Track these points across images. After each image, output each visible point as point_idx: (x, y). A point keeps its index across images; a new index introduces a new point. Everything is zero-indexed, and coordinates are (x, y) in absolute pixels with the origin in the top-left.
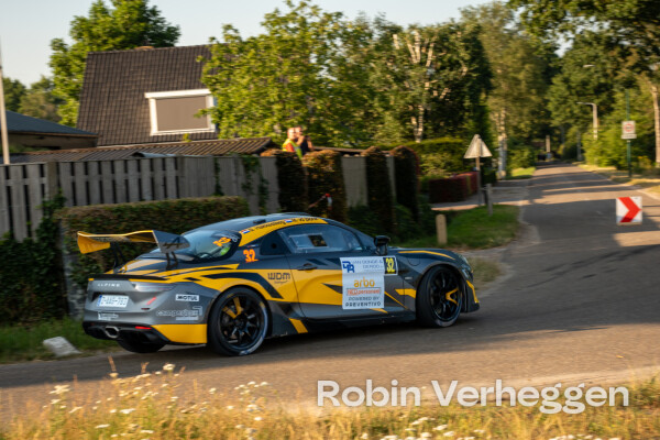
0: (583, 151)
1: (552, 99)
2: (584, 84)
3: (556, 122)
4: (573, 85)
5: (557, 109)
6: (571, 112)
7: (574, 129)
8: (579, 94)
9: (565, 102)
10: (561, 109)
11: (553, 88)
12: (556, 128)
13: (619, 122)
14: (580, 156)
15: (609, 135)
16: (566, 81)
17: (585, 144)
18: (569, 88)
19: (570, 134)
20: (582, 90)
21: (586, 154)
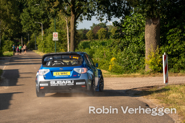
0: (37, 45)
1: (23, 19)
2: (37, 14)
3: (24, 30)
4: (32, 13)
5: (25, 24)
6: (31, 26)
7: (33, 35)
8: (35, 18)
9: (28, 21)
10: (27, 25)
11: (23, 14)
12: (25, 33)
13: (52, 33)
14: (36, 48)
15: (48, 39)
16: (29, 11)
17: (38, 42)
18: (30, 15)
19: (32, 37)
20: (36, 16)
21: (38, 47)
